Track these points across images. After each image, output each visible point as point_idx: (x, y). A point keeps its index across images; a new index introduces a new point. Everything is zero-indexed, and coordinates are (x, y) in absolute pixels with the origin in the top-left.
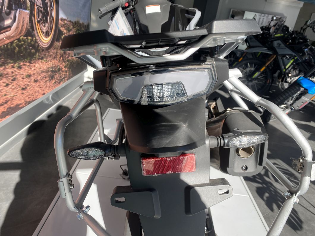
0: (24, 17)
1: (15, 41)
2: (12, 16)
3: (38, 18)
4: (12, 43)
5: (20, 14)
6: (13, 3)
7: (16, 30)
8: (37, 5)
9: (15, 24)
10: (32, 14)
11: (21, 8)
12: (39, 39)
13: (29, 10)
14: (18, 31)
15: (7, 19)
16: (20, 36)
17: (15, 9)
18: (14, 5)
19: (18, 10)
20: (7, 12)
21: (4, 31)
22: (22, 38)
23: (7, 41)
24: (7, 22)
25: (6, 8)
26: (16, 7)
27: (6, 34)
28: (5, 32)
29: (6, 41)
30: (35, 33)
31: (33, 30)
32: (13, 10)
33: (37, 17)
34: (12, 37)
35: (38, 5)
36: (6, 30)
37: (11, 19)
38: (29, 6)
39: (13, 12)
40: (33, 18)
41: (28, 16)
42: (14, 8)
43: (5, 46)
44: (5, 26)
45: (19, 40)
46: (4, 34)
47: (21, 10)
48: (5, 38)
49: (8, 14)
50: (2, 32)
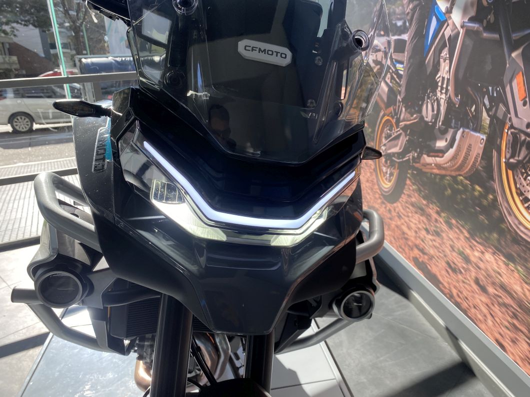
0: (470, 145)
1: (448, 178)
2: (449, 136)
3: (512, 156)
4: (443, 177)
5: (463, 137)
6: (453, 117)
7: (451, 160)
8: (512, 127)
9: (451, 151)
10: (492, 143)
11: (468, 128)
12: (506, 205)
13: (485, 133)
14: (455, 164)
15: (441, 139)
16: (457, 173)
17: (455, 128)
18: (453, 121)
19: (461, 130)
20: (442, 129)
21: (433, 154)
22: (461, 180)
23: (436, 171)
24: (441, 144)
25: (440, 124)
26: (458, 125)
27: (436, 160)
28: (435, 156)
29: (434, 169)
30: (497, 186)
31: (491, 178)
32: (451, 127)
33: (508, 156)
34: (444, 169)
35: (516, 125)
36: (436, 154)
37: (446, 141)
38: (488, 126)
39: (451, 131)
40: (495, 153)
41: (482, 146)
42: (453, 125)
43: (433, 175)
44: (436, 148)
45: (454, 178)
46: (433, 158)
47: (467, 130)
48: (433, 165)
49: (444, 132)
50: (431, 154)
